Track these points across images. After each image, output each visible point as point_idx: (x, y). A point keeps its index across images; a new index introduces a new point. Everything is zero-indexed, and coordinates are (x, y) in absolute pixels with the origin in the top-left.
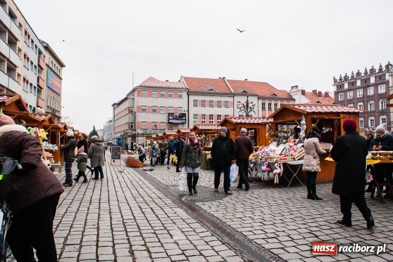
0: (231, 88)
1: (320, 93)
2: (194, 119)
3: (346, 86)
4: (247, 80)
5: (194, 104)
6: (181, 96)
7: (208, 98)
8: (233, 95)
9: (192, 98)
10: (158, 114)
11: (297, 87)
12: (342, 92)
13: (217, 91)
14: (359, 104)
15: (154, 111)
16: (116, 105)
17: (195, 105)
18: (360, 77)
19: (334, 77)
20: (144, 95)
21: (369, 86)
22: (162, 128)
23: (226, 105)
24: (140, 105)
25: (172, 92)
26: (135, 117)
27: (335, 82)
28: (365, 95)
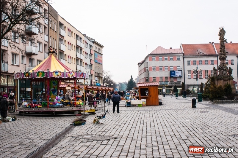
0: (216, 50)
2: (188, 73)
5: (188, 64)
6: (178, 59)
7: (198, 59)
8: (217, 56)
10: (164, 71)
13: (205, 54)
15: (161, 69)
16: (140, 64)
20: (153, 59)
23: (212, 63)
24: (151, 66)
25: (172, 57)
26: (148, 74)
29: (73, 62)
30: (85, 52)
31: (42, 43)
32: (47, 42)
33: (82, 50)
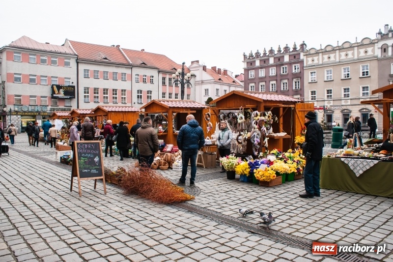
0: (128, 58)
1: (219, 70)
2: (85, 93)
3: (258, 63)
4: (144, 50)
5: (85, 75)
6: (67, 64)
7: (102, 69)
8: (131, 66)
9: (82, 67)
10: (38, 85)
11: (198, 61)
12: (253, 69)
13: (112, 61)
14: (272, 82)
15: (32, 81)
17: (86, 77)
18: (274, 55)
19: (244, 53)
20: (17, 58)
21: (283, 65)
22: (43, 103)
23: (123, 77)
24: (12, 72)
25: (56, 58)
26: (4, 89)
27: (244, 58)
28: (278, 73)
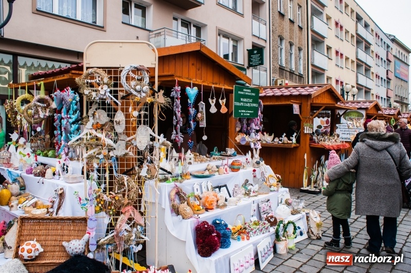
29: (350, 67)
30: (377, 75)
31: (242, 39)
32: (266, 41)
33: (370, 70)
